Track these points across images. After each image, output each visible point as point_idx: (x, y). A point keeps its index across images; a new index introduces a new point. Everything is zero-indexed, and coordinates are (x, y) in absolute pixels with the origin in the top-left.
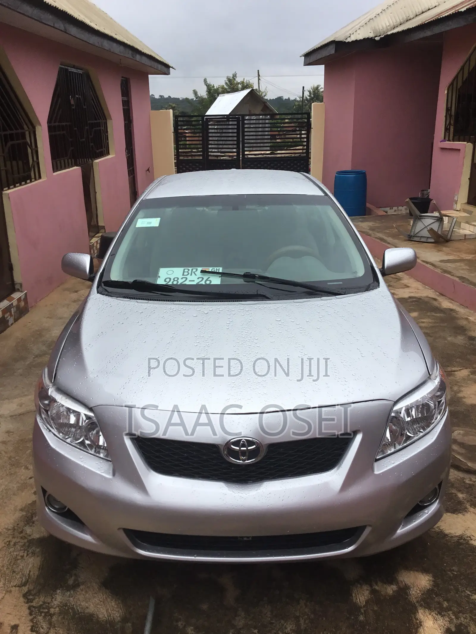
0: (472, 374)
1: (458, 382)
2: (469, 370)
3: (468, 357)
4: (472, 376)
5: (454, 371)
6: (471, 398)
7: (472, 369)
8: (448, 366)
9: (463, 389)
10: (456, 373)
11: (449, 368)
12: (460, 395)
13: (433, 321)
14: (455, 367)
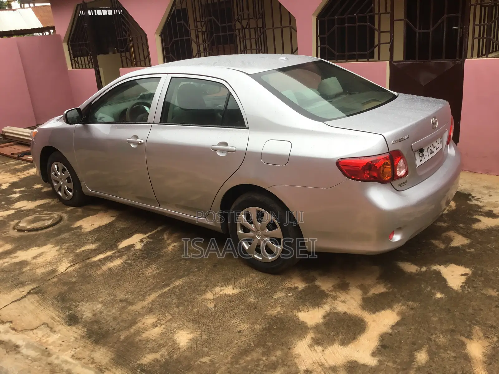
0: (55, 269)
1: (63, 257)
2: (59, 272)
3: (66, 288)
4: (54, 267)
5: (71, 266)
6: (49, 249)
7: (57, 274)
8: (79, 268)
9: (57, 253)
10: (69, 265)
11: (78, 267)
12: (57, 248)
13: (144, 335)
14: (73, 270)
